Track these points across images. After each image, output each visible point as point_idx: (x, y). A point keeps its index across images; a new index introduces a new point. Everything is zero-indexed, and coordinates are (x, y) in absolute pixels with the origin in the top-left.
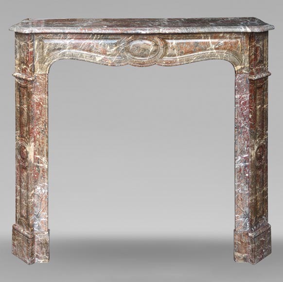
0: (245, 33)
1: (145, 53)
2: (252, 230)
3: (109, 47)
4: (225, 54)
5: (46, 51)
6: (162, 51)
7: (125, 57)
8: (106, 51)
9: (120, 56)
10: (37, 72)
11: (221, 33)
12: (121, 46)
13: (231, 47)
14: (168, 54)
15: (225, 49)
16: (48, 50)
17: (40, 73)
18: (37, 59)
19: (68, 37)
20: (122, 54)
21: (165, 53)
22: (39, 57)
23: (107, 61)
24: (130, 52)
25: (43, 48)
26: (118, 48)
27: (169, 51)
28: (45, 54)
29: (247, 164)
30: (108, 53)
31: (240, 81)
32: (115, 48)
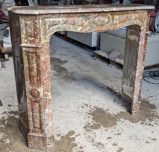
0: (147, 10)
1: (103, 23)
2: (139, 101)
3: (85, 22)
4: (138, 22)
5: (47, 27)
6: (111, 22)
7: (93, 27)
8: (83, 24)
9: (91, 26)
10: (42, 42)
11: (137, 10)
12: (91, 20)
13: (141, 17)
14: (114, 23)
15: (138, 19)
16: (49, 26)
17: (44, 42)
18: (42, 33)
19: (61, 16)
20: (91, 25)
21: (113, 23)
22: (43, 31)
23: (84, 30)
24: (96, 24)
25: (45, 25)
26: (90, 21)
27: (115, 22)
28: (47, 29)
29: (140, 73)
30: (84, 25)
31: (142, 35)
32: (88, 22)
